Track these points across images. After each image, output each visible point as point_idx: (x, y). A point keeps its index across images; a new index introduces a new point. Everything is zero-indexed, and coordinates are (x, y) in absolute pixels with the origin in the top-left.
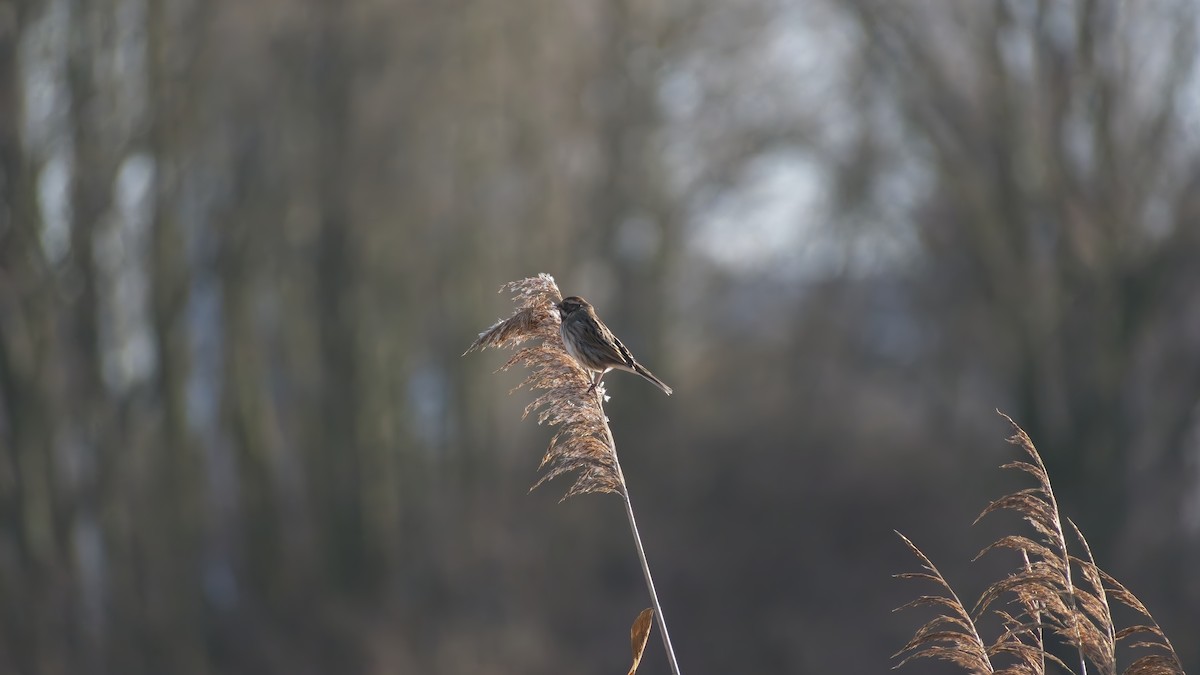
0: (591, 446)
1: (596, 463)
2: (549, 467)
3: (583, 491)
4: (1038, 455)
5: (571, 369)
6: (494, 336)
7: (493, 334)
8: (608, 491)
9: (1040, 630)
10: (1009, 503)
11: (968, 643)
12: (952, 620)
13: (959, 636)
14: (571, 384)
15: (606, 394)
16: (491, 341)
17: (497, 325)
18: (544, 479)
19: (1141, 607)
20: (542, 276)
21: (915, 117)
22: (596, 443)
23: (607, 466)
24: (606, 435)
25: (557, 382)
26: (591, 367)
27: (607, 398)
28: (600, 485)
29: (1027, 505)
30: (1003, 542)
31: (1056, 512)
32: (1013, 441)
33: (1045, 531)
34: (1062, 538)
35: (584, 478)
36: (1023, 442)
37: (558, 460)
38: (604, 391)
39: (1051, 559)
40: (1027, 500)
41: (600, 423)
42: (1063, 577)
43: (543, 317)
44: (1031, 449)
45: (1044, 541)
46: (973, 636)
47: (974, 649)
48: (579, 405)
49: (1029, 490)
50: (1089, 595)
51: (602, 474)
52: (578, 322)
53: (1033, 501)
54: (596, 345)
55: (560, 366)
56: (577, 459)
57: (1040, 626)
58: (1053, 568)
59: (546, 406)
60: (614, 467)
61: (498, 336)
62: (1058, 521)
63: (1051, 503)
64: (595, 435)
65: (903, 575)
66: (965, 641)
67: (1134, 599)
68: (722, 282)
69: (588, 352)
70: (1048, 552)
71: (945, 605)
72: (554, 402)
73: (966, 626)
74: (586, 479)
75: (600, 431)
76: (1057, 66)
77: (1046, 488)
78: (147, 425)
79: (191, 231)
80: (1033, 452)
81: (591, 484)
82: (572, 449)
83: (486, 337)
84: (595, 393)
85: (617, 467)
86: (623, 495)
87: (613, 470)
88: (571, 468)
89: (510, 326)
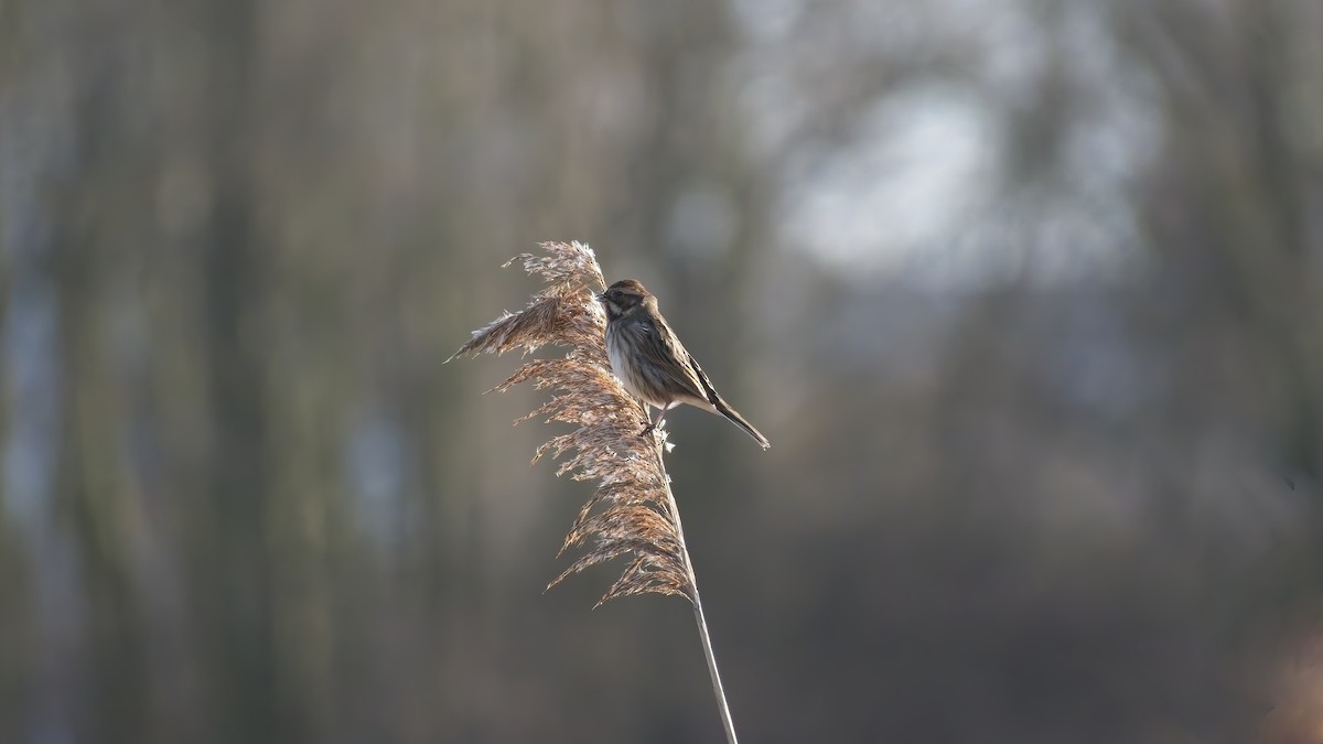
0: (643, 521)
1: (652, 549)
2: (575, 553)
3: (631, 591)
5: (615, 399)
6: (495, 336)
7: (494, 334)
8: (669, 592)
14: (613, 421)
15: (669, 440)
16: (490, 344)
17: (502, 320)
18: (570, 570)
20: (576, 245)
22: (653, 518)
23: (668, 554)
24: (668, 506)
25: (588, 417)
26: (648, 396)
27: (670, 447)
28: (656, 583)
35: (632, 572)
37: (590, 543)
38: (665, 435)
41: (658, 485)
43: (575, 313)
48: (623, 455)
51: (659, 565)
52: (636, 324)
54: (662, 363)
55: (598, 391)
56: (621, 543)
59: (570, 454)
60: (679, 555)
61: (502, 338)
64: (650, 504)
69: (648, 373)
72: (584, 447)
74: (636, 573)
75: (658, 498)
81: (643, 580)
82: (615, 526)
83: (481, 339)
84: (652, 438)
85: (684, 557)
86: (693, 599)
87: (677, 560)
88: (611, 555)
89: (521, 324)
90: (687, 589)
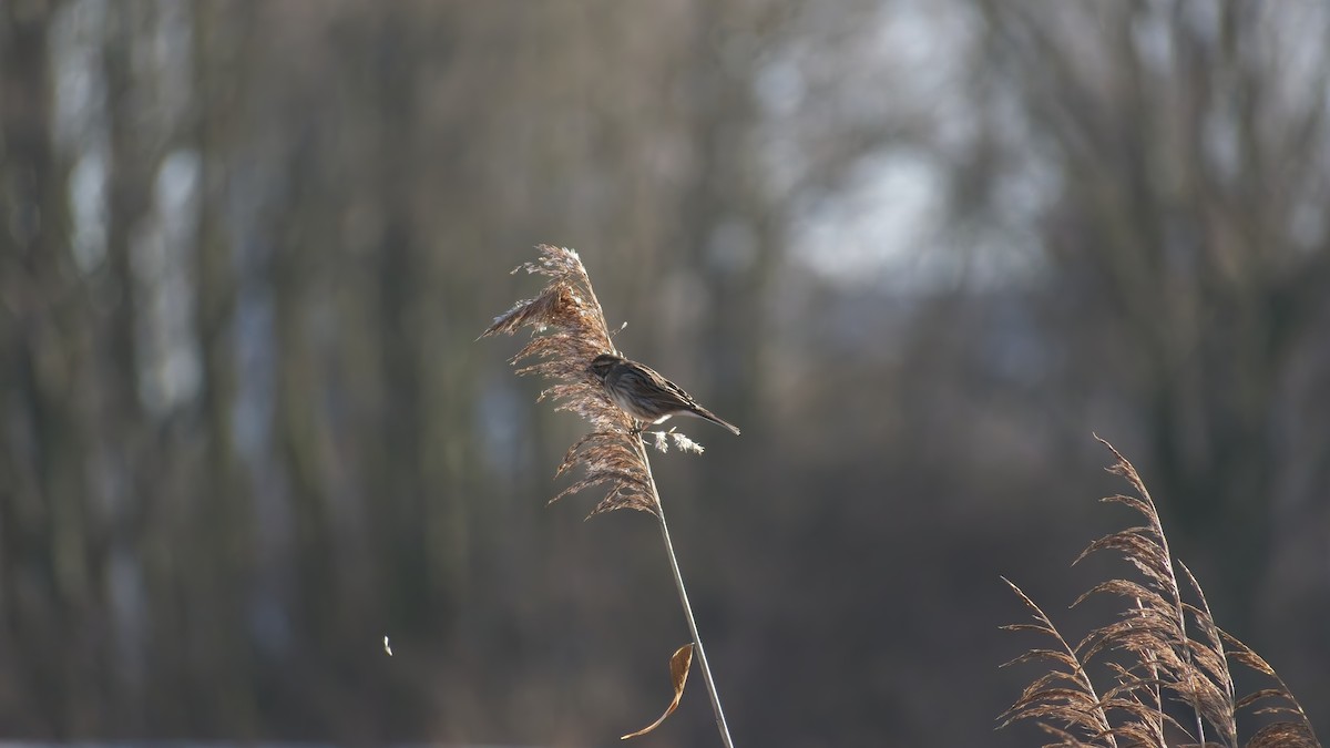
1: (627, 479)
3: (612, 508)
4: (1144, 489)
7: (510, 319)
8: (640, 508)
9: (1157, 686)
10: (1113, 543)
11: (1083, 701)
12: (1065, 676)
13: (1073, 694)
17: (515, 309)
19: (1269, 669)
21: (1040, 115)
23: (640, 482)
29: (1135, 546)
30: (1105, 586)
31: (1168, 554)
32: (1114, 471)
33: (1155, 575)
34: (1174, 583)
35: (613, 495)
36: (1127, 473)
39: (1161, 606)
40: (1134, 540)
42: (1175, 627)
44: (1135, 481)
45: (1153, 585)
46: (1088, 693)
47: (1089, 707)
49: (1136, 529)
50: (1203, 647)
53: (1142, 541)
57: (1157, 682)
58: (1163, 615)
60: (648, 484)
61: (516, 321)
62: (1170, 565)
63: (1161, 543)
65: (1011, 627)
66: (1079, 698)
67: (1260, 660)
68: (826, 296)
70: (1158, 598)
71: (1058, 660)
73: (1081, 683)
74: (615, 496)
76: (1196, 58)
77: (1156, 528)
78: (190, 451)
79: (239, 239)
80: (1139, 485)
81: (621, 501)
85: (651, 485)
86: (658, 515)
87: (646, 485)
88: (597, 482)
89: (530, 312)
90: (654, 508)
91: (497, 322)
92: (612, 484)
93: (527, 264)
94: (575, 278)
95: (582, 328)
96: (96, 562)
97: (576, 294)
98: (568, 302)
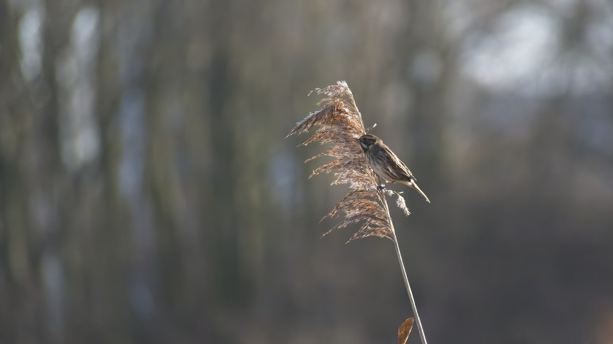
0: (371, 206)
1: (374, 218)
3: (364, 236)
6: (307, 125)
7: (306, 123)
8: (382, 236)
16: (305, 128)
17: (309, 117)
18: (334, 228)
20: (339, 83)
22: (375, 205)
23: (382, 220)
28: (376, 233)
51: (377, 225)
60: (387, 220)
61: (310, 125)
74: (366, 228)
78: (92, 193)
81: (369, 232)
83: (301, 126)
85: (389, 221)
86: (394, 240)
87: (386, 222)
89: (318, 118)
90: (391, 235)
91: (298, 125)
92: (365, 221)
93: (317, 89)
94: (346, 97)
95: (349, 127)
96: (35, 261)
97: (346, 107)
98: (340, 111)
